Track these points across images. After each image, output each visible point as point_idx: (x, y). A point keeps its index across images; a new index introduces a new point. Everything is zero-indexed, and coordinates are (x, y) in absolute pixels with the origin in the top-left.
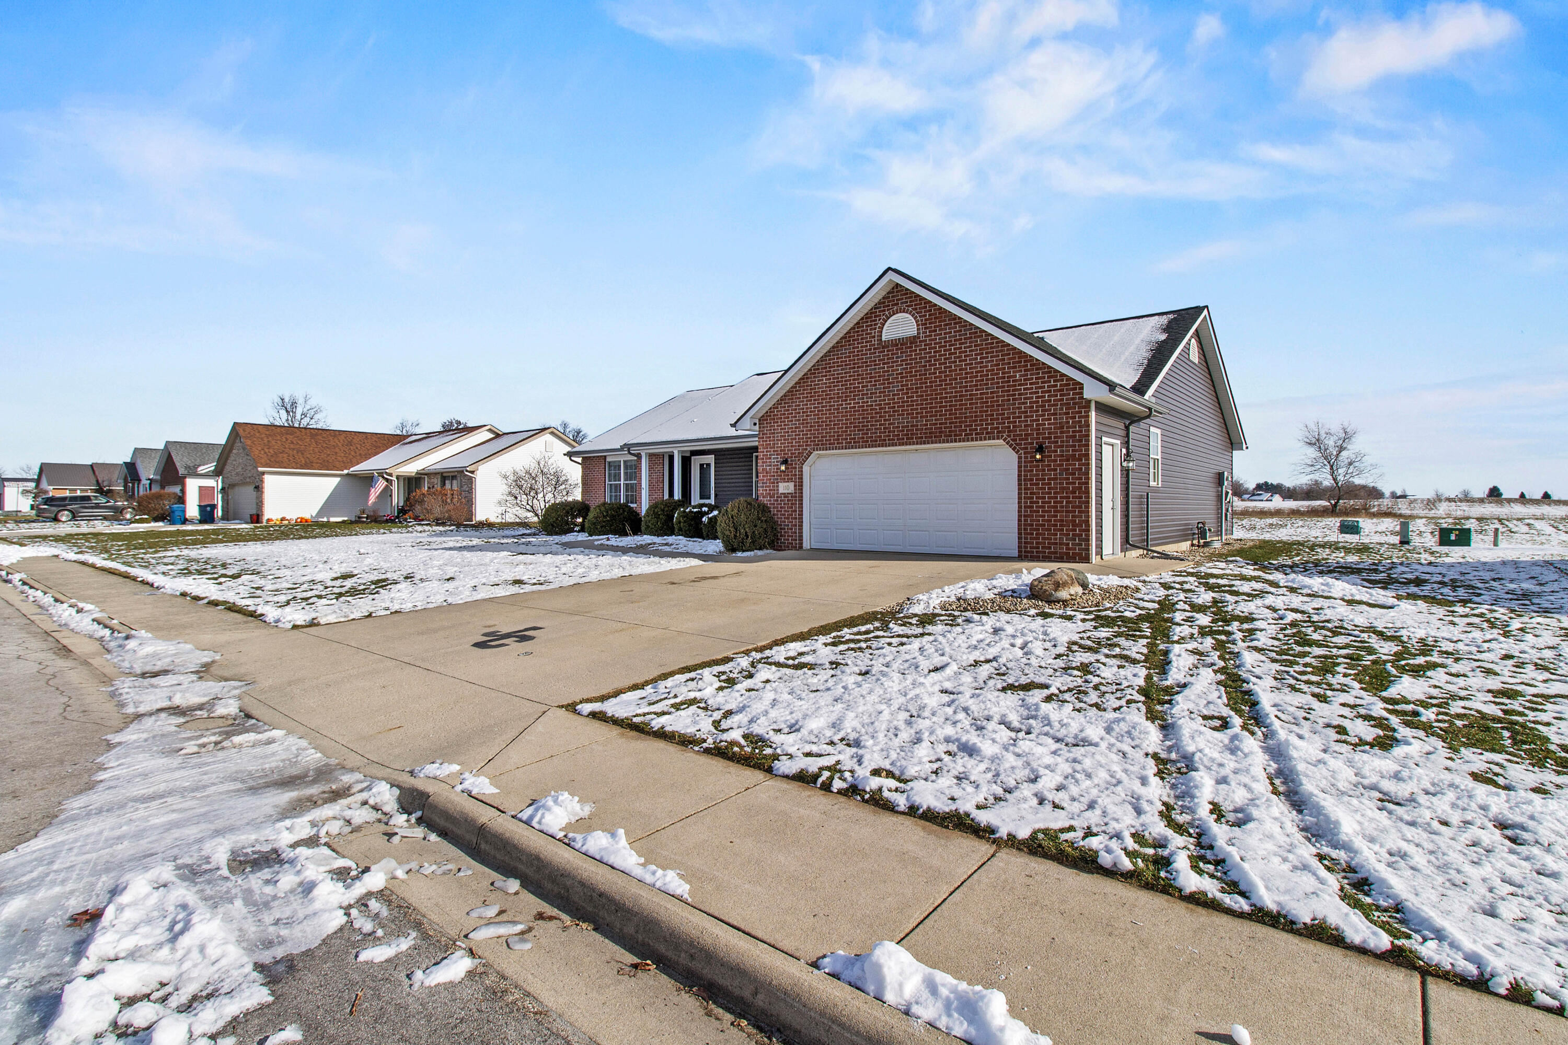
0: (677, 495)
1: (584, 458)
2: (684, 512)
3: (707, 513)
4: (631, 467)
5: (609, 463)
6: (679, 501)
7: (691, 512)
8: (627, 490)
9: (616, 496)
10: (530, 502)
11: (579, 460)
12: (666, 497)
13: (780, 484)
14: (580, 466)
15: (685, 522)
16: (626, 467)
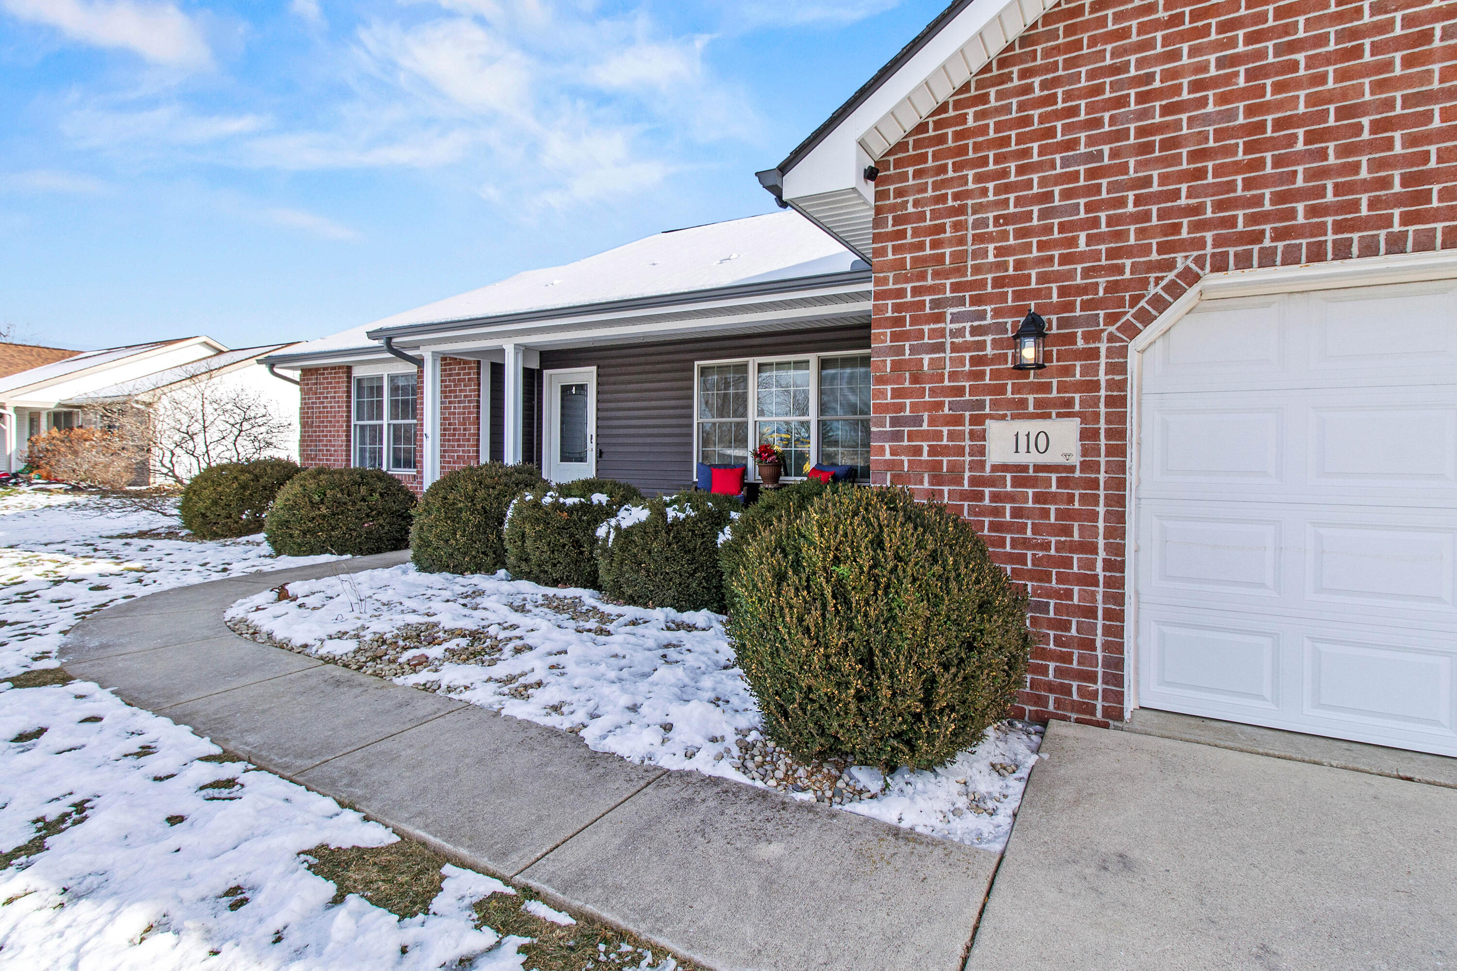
0: (512, 456)
1: (306, 371)
2: (536, 505)
3: (608, 512)
4: (405, 389)
5: (359, 381)
6: (516, 469)
7: (557, 507)
8: (397, 440)
9: (373, 451)
10: (166, 461)
11: (296, 375)
12: (485, 458)
13: (993, 427)
14: (297, 388)
15: (539, 537)
16: (394, 390)
